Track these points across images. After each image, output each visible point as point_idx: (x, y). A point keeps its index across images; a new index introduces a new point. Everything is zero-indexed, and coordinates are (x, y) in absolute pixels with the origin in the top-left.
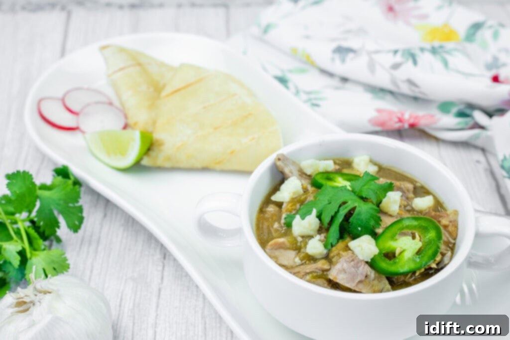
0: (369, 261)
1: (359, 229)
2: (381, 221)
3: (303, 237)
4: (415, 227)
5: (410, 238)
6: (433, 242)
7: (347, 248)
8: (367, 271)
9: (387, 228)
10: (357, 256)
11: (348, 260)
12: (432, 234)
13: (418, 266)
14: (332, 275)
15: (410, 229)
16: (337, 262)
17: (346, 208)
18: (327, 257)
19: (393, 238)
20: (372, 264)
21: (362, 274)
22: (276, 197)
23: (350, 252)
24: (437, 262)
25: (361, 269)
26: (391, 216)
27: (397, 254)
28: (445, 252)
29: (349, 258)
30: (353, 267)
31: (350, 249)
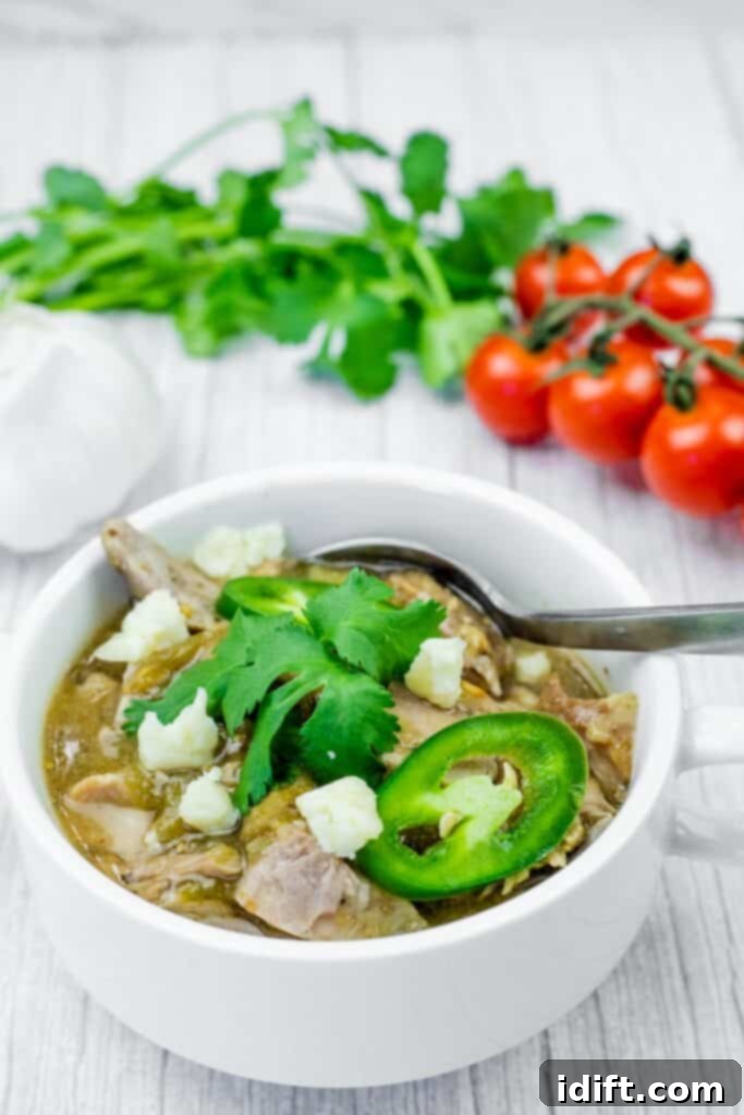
0: (352, 856)
1: (332, 755)
2: (398, 729)
3: (171, 773)
4: (503, 746)
5: (487, 780)
6: (555, 790)
7: (292, 813)
8: (345, 885)
9: (417, 751)
10: (315, 841)
11: (289, 851)
12: (553, 765)
13: (507, 865)
14: (243, 896)
15: (489, 752)
16: (258, 855)
17: (292, 691)
18: (235, 838)
19: (435, 782)
20: (362, 864)
21: (328, 895)
22: (110, 651)
23: (298, 823)
24: (568, 848)
25: (326, 879)
26: (437, 707)
27: (443, 832)
28: (595, 812)
29: (291, 846)
30: (304, 874)
31: (299, 816)
